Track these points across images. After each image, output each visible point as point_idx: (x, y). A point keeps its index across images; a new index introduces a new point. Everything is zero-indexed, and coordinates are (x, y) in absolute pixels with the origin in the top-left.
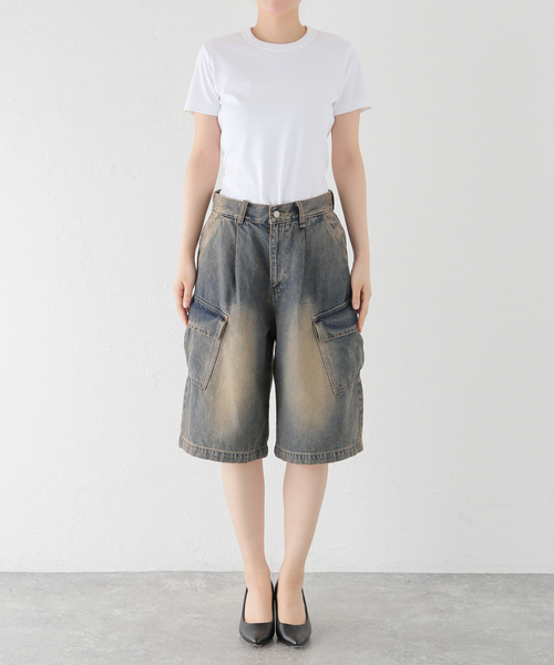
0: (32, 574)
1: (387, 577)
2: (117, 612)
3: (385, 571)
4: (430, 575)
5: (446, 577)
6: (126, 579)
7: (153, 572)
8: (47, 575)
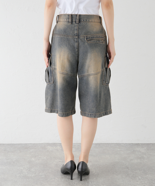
0: (3, 144)
1: (119, 145)
2: (33, 159)
3: (118, 143)
4: (132, 144)
5: (138, 145)
6: (34, 146)
7: (43, 144)
8: (8, 144)
